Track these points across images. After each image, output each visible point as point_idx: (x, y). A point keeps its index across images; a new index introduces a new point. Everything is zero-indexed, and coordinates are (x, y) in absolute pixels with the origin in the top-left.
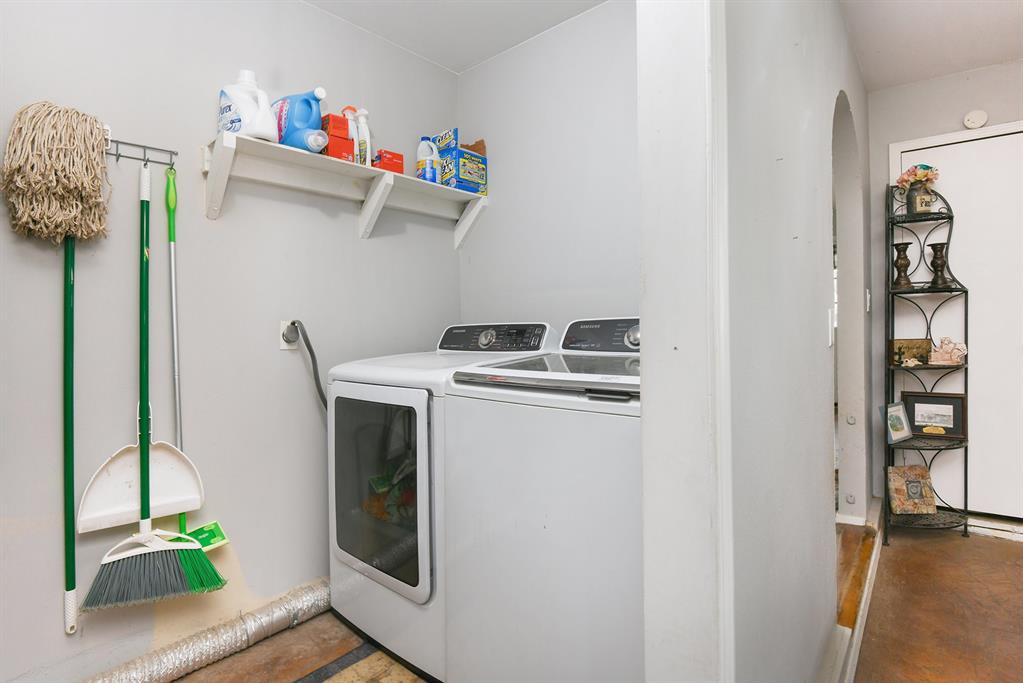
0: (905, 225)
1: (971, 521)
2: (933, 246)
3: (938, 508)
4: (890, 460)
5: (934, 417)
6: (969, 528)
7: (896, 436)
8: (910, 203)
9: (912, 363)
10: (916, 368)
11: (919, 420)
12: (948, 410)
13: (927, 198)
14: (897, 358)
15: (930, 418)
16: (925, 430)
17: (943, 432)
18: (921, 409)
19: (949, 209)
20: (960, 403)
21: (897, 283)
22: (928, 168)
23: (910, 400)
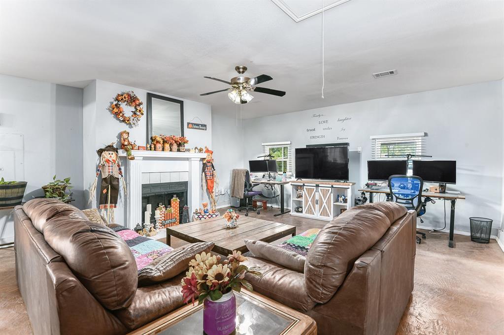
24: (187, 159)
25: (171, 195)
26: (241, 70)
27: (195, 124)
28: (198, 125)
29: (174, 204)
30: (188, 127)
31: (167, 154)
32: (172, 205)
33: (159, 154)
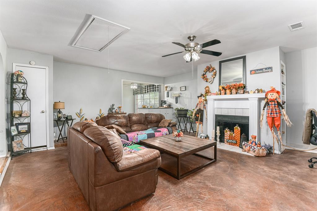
0: (16, 83)
1: (32, 150)
2: (23, 90)
3: (25, 149)
4: (13, 140)
5: (23, 128)
6: (32, 151)
7: (13, 134)
8: (17, 79)
9: (17, 116)
10: (19, 117)
11: (19, 130)
12: (26, 126)
13: (21, 78)
14: (13, 115)
15: (22, 129)
16: (21, 132)
17: (25, 131)
18: (20, 127)
19: (27, 82)
20: (29, 124)
21: (13, 97)
22: (21, 71)
23: (17, 125)
24: (247, 99)
25: (235, 125)
26: (192, 38)
27: (257, 70)
28: (262, 69)
29: (236, 131)
30: (251, 74)
31: (234, 96)
32: (235, 131)
33: (228, 96)
